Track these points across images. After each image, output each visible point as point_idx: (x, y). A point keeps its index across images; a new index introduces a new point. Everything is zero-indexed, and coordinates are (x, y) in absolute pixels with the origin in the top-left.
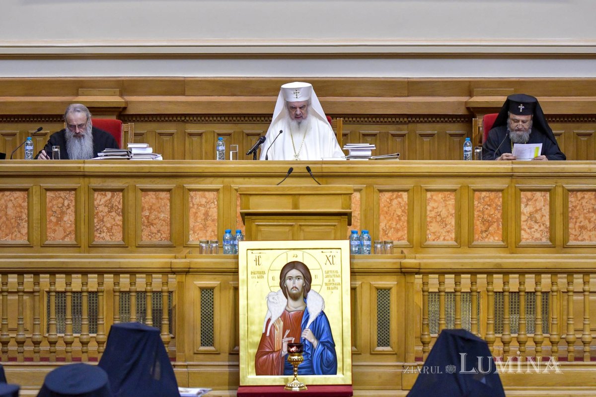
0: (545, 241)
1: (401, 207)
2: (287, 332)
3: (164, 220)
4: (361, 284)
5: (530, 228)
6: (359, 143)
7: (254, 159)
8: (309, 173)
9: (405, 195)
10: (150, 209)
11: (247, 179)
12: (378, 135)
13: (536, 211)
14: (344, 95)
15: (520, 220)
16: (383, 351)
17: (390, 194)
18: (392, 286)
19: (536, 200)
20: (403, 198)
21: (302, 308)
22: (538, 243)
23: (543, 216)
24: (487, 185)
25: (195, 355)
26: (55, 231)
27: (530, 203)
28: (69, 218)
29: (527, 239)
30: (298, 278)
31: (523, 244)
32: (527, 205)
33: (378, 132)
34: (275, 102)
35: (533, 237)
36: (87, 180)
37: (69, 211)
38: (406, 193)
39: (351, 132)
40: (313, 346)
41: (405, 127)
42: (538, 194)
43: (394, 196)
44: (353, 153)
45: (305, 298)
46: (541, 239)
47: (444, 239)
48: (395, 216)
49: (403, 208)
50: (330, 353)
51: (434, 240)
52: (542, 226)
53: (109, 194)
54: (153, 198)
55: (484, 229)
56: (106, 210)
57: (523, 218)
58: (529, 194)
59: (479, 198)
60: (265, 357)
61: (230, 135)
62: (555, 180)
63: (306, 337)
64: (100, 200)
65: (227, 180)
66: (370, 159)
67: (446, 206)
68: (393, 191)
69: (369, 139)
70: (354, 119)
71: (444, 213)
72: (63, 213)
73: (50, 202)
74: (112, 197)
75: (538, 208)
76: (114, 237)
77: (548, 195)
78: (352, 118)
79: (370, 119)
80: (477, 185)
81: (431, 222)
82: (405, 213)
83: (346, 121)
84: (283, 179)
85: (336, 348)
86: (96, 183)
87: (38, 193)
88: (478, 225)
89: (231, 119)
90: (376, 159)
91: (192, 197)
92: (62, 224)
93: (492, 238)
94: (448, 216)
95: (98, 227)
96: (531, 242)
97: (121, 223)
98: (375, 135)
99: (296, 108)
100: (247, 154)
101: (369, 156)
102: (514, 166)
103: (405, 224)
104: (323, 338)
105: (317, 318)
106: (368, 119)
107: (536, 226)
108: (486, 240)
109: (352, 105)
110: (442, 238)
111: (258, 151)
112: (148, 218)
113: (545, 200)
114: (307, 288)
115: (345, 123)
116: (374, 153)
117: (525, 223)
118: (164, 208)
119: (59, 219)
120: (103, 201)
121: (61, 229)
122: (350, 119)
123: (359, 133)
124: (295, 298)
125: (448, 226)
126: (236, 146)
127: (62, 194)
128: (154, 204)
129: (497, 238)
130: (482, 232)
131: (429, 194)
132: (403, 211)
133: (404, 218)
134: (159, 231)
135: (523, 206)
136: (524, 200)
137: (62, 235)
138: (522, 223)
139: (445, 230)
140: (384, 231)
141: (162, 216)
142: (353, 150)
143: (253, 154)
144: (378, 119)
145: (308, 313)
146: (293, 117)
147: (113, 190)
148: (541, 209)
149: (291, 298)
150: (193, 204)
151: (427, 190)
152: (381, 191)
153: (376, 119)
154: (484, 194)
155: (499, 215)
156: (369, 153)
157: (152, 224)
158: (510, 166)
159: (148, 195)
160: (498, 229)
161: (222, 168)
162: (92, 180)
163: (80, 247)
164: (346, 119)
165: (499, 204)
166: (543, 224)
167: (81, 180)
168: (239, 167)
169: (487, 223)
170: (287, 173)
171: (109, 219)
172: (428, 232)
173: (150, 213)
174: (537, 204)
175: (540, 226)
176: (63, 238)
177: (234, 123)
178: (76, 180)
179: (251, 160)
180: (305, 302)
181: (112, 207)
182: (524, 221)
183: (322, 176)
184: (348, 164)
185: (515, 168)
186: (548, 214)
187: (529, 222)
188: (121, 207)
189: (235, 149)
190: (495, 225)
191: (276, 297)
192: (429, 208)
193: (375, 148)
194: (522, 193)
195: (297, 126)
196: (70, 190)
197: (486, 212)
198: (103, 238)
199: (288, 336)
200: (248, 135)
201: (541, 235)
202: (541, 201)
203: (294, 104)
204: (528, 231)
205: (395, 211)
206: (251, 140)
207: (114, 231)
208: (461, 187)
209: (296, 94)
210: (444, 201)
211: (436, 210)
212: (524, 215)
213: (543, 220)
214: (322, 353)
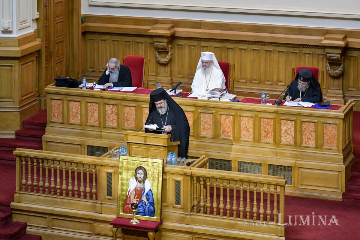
0: (292, 143)
1: (230, 122)
2: (136, 196)
3: (133, 119)
4: (169, 178)
5: (285, 136)
9: (231, 117)
10: (128, 114)
13: (288, 129)
15: (281, 133)
16: (177, 207)
17: (225, 116)
18: (181, 180)
19: (288, 124)
20: (230, 118)
21: (142, 187)
22: (289, 144)
23: (291, 132)
24: (266, 116)
25: (105, 200)
26: (91, 119)
27: (285, 125)
28: (96, 114)
29: (284, 141)
30: (142, 174)
31: (282, 143)
32: (284, 126)
35: (287, 141)
36: (102, 99)
37: (96, 112)
38: (232, 116)
40: (146, 204)
41: (297, 49)
42: (289, 122)
43: (227, 117)
45: (144, 182)
46: (290, 142)
47: (248, 138)
48: (227, 126)
49: (231, 123)
50: (152, 207)
51: (244, 138)
52: (291, 136)
53: (111, 106)
54: (128, 109)
55: (265, 135)
56: (110, 112)
57: (282, 132)
58: (285, 121)
59: (263, 121)
60: (127, 206)
62: (296, 116)
63: (143, 199)
64: (108, 108)
67: (249, 123)
68: (227, 115)
71: (248, 127)
72: (94, 112)
73: (89, 107)
74: (113, 107)
75: (289, 128)
76: (113, 124)
77: (293, 122)
80: (263, 116)
81: (242, 130)
82: (232, 125)
85: (155, 205)
86: (106, 101)
87: (84, 103)
88: (263, 134)
91: (144, 111)
92: (94, 117)
93: (269, 139)
94: (250, 128)
95: (107, 119)
96: (285, 143)
97: (116, 119)
102: (278, 109)
103: (232, 130)
104: (150, 201)
105: (148, 192)
107: (288, 136)
108: (266, 140)
110: (247, 137)
112: (127, 117)
113: (292, 125)
114: (145, 178)
117: (283, 134)
118: (133, 114)
119: (92, 115)
120: (109, 109)
121: (93, 119)
124: (140, 182)
125: (250, 132)
127: (93, 104)
128: (129, 112)
129: (271, 140)
130: (264, 136)
131: (241, 118)
132: (231, 124)
133: (231, 127)
134: (131, 123)
135: (282, 126)
136: (283, 124)
137: (93, 121)
138: (282, 134)
139: (248, 134)
140: (223, 132)
141: (132, 117)
145: (145, 189)
147: (113, 105)
148: (290, 128)
149: (139, 182)
150: (144, 113)
151: (241, 116)
152: (221, 115)
154: (265, 120)
155: (272, 130)
157: (128, 120)
158: (276, 108)
159: (127, 108)
160: (271, 136)
162: (105, 100)
163: (100, 127)
165: (272, 125)
166: (291, 135)
167: (100, 99)
169: (267, 133)
171: (112, 116)
172: (241, 134)
173: (127, 115)
174: (289, 126)
175: (290, 136)
176: (94, 123)
178: (99, 99)
180: (144, 184)
181: (113, 112)
182: (283, 133)
185: (278, 110)
186: (293, 131)
187: (285, 134)
188: (116, 112)
190: (270, 134)
191: (133, 181)
192: (241, 124)
194: (282, 120)
196: (97, 103)
197: (266, 128)
198: (109, 124)
199: (136, 198)
201: (290, 140)
202: (290, 124)
204: (285, 138)
205: (227, 124)
207: (113, 122)
208: (255, 116)
209: (204, 56)
210: (248, 121)
211: (244, 125)
212: (283, 130)
213: (291, 133)
214: (149, 207)
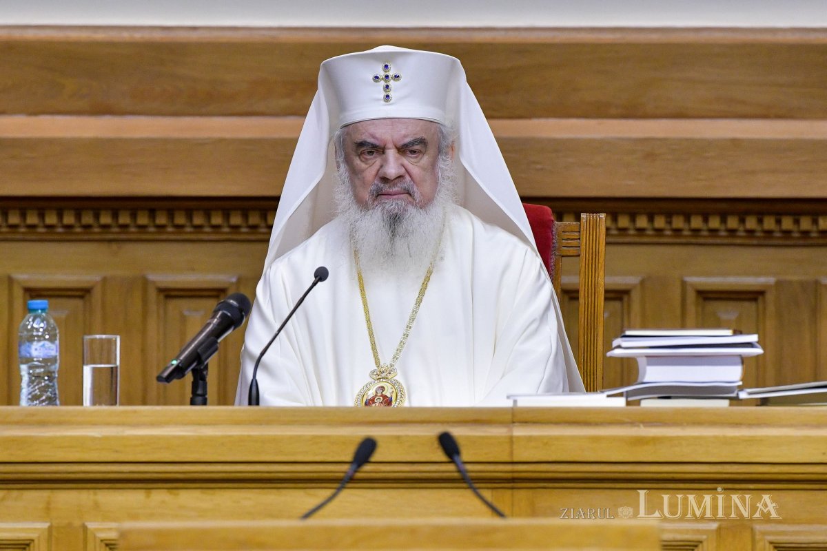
6: (683, 326)
7: (193, 403)
8: (452, 467)
11: (160, 496)
12: (770, 297)
14: (613, 111)
33: (771, 280)
34: (293, 143)
39: (642, 282)
44: (654, 375)
61: (83, 293)
65: (66, 499)
66: (735, 401)
69: (728, 311)
70: (660, 222)
78: (651, 219)
79: (733, 223)
83: (623, 230)
84: (327, 493)
89: (88, 219)
90: (764, 402)
98: (754, 296)
99: (377, 149)
100: (159, 379)
101: (730, 390)
106: (724, 221)
109: (650, 156)
111: (212, 362)
115: (617, 237)
116: (755, 372)
122: (642, 222)
123: (684, 284)
126: (111, 343)
142: (654, 360)
143: (189, 377)
144: (769, 223)
146: (366, 196)
153: (760, 221)
156: (732, 374)
161: (50, 441)
164: (624, 222)
168: (123, 438)
170: (346, 468)
177: (106, 236)
179: (182, 403)
183: (513, 482)
184: (633, 423)
189: (105, 352)
193: (758, 351)
195: (384, 235)
200: (169, 294)
203: (372, 130)
206: (183, 319)
209: (382, 83)
